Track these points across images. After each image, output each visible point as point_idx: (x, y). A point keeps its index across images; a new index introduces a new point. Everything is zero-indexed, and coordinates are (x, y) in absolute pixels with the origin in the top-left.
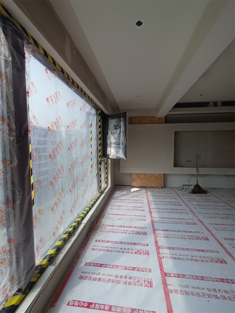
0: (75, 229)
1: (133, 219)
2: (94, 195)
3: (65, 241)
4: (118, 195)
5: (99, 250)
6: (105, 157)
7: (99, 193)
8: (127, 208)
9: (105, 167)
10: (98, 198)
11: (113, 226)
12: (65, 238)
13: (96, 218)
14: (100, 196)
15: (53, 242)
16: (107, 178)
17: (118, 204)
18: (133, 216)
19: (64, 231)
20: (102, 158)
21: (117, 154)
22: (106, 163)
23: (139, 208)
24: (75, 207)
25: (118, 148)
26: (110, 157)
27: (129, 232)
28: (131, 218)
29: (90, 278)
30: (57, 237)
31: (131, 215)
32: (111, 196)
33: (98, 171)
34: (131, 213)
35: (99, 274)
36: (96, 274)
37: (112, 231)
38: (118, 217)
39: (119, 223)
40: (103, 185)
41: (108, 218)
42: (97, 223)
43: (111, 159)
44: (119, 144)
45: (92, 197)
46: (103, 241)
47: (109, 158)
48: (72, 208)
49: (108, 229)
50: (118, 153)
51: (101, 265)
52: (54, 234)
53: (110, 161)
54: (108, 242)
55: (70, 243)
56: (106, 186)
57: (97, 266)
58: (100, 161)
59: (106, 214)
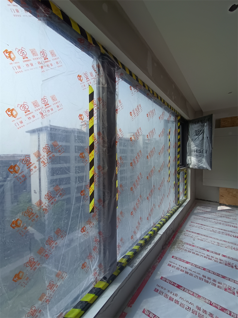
0: (152, 237)
1: (220, 245)
2: (171, 207)
3: (142, 247)
4: (199, 211)
5: (176, 268)
6: (184, 167)
7: (177, 205)
8: (211, 229)
9: (183, 178)
10: (176, 211)
11: (193, 246)
12: (142, 244)
13: (173, 231)
14: (178, 209)
15: (131, 245)
16: (186, 189)
17: (200, 221)
18: (221, 240)
19: (141, 237)
20: (180, 168)
21: (199, 164)
22: (186, 173)
23: (230, 233)
24: (151, 215)
25: (200, 156)
26: (191, 167)
27: (214, 259)
28: (218, 243)
29: (166, 295)
30: (135, 241)
31: (218, 239)
32: (191, 211)
33: (175, 182)
34: (217, 236)
35: (176, 295)
36: (173, 293)
37: (192, 251)
38: (200, 237)
39: (202, 244)
40: (182, 198)
41: (187, 235)
42: (174, 237)
43: (192, 169)
44: (201, 152)
45: (169, 209)
46: (180, 260)
47: (189, 167)
48: (149, 216)
49: (187, 248)
50: (201, 162)
51: (179, 287)
52: (132, 237)
53: (190, 171)
54: (187, 263)
55: (147, 250)
56: (184, 198)
57: (174, 286)
58: (179, 170)
59: (185, 230)
